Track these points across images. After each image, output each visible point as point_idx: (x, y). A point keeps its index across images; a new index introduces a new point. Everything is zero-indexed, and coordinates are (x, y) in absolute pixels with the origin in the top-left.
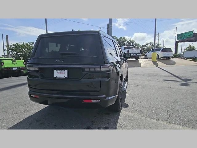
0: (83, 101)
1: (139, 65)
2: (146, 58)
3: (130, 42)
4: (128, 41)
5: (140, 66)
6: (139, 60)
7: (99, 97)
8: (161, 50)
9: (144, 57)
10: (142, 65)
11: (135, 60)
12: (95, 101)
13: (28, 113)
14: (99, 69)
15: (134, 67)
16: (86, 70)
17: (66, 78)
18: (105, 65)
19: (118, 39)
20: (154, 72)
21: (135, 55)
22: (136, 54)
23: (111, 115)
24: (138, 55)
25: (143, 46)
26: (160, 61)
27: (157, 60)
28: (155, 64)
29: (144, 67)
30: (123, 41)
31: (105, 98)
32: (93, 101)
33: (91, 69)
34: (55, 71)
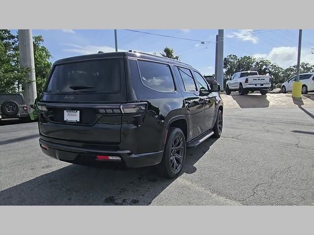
0: (97, 158)
1: (266, 104)
2: (284, 91)
3: (261, 63)
4: (259, 61)
5: (268, 106)
6: (267, 94)
7: (118, 152)
8: (312, 77)
9: (279, 90)
10: (271, 103)
11: (260, 94)
12: (114, 158)
13: (47, 170)
14: (118, 111)
15: (255, 107)
16: (101, 111)
17: (78, 122)
18: (128, 104)
19: (240, 59)
20: (287, 116)
21: (259, 86)
22: (262, 85)
23: (157, 182)
24: (264, 86)
25: (287, 70)
26: (309, 97)
27: (302, 96)
28: (298, 101)
29: (273, 107)
30: (249, 63)
31: (129, 154)
32: (111, 158)
33: (114, 110)
34: (65, 111)
